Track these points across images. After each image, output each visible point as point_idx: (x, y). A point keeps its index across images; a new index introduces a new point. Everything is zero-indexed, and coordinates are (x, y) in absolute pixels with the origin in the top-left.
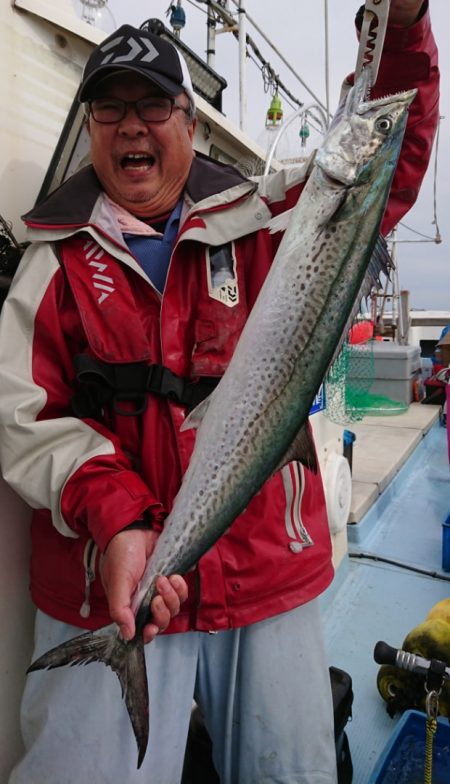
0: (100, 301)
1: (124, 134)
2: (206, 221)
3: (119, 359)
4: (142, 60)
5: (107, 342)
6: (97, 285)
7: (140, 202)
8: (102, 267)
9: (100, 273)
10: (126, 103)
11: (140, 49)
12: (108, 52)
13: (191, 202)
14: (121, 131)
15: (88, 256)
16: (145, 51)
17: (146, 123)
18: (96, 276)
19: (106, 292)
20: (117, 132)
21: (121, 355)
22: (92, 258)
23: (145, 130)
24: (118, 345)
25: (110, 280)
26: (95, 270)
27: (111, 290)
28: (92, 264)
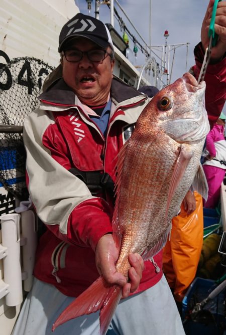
0: (79, 141)
1: (82, 67)
2: (125, 112)
3: (87, 169)
4: (88, 30)
5: (82, 160)
6: (76, 133)
7: (89, 98)
8: (79, 125)
9: (77, 128)
10: (82, 52)
11: (87, 25)
12: (71, 27)
13: (116, 102)
14: (80, 66)
15: (71, 119)
16: (89, 26)
17: (92, 62)
18: (75, 129)
19: (81, 137)
20: (78, 66)
21: (89, 167)
22: (73, 120)
23: (91, 66)
24: (87, 163)
25: (83, 132)
26: (75, 126)
27: (84, 136)
28: (73, 123)
